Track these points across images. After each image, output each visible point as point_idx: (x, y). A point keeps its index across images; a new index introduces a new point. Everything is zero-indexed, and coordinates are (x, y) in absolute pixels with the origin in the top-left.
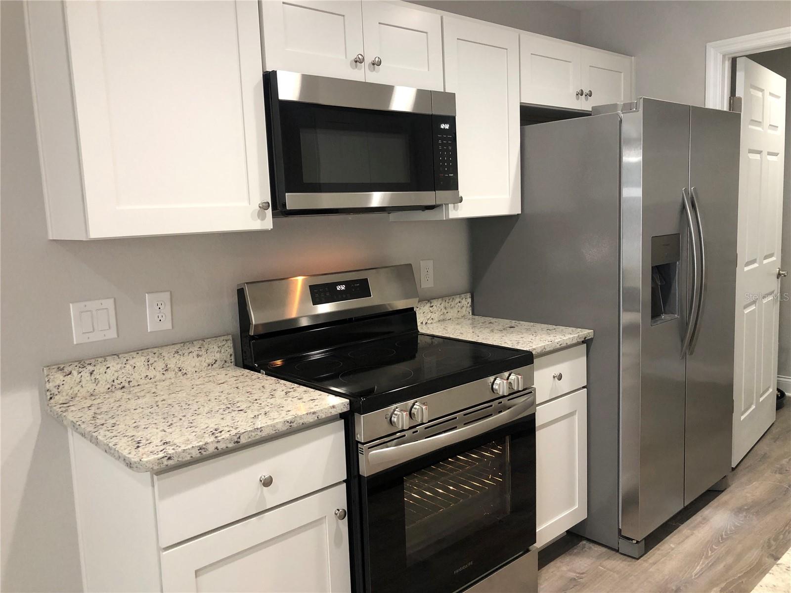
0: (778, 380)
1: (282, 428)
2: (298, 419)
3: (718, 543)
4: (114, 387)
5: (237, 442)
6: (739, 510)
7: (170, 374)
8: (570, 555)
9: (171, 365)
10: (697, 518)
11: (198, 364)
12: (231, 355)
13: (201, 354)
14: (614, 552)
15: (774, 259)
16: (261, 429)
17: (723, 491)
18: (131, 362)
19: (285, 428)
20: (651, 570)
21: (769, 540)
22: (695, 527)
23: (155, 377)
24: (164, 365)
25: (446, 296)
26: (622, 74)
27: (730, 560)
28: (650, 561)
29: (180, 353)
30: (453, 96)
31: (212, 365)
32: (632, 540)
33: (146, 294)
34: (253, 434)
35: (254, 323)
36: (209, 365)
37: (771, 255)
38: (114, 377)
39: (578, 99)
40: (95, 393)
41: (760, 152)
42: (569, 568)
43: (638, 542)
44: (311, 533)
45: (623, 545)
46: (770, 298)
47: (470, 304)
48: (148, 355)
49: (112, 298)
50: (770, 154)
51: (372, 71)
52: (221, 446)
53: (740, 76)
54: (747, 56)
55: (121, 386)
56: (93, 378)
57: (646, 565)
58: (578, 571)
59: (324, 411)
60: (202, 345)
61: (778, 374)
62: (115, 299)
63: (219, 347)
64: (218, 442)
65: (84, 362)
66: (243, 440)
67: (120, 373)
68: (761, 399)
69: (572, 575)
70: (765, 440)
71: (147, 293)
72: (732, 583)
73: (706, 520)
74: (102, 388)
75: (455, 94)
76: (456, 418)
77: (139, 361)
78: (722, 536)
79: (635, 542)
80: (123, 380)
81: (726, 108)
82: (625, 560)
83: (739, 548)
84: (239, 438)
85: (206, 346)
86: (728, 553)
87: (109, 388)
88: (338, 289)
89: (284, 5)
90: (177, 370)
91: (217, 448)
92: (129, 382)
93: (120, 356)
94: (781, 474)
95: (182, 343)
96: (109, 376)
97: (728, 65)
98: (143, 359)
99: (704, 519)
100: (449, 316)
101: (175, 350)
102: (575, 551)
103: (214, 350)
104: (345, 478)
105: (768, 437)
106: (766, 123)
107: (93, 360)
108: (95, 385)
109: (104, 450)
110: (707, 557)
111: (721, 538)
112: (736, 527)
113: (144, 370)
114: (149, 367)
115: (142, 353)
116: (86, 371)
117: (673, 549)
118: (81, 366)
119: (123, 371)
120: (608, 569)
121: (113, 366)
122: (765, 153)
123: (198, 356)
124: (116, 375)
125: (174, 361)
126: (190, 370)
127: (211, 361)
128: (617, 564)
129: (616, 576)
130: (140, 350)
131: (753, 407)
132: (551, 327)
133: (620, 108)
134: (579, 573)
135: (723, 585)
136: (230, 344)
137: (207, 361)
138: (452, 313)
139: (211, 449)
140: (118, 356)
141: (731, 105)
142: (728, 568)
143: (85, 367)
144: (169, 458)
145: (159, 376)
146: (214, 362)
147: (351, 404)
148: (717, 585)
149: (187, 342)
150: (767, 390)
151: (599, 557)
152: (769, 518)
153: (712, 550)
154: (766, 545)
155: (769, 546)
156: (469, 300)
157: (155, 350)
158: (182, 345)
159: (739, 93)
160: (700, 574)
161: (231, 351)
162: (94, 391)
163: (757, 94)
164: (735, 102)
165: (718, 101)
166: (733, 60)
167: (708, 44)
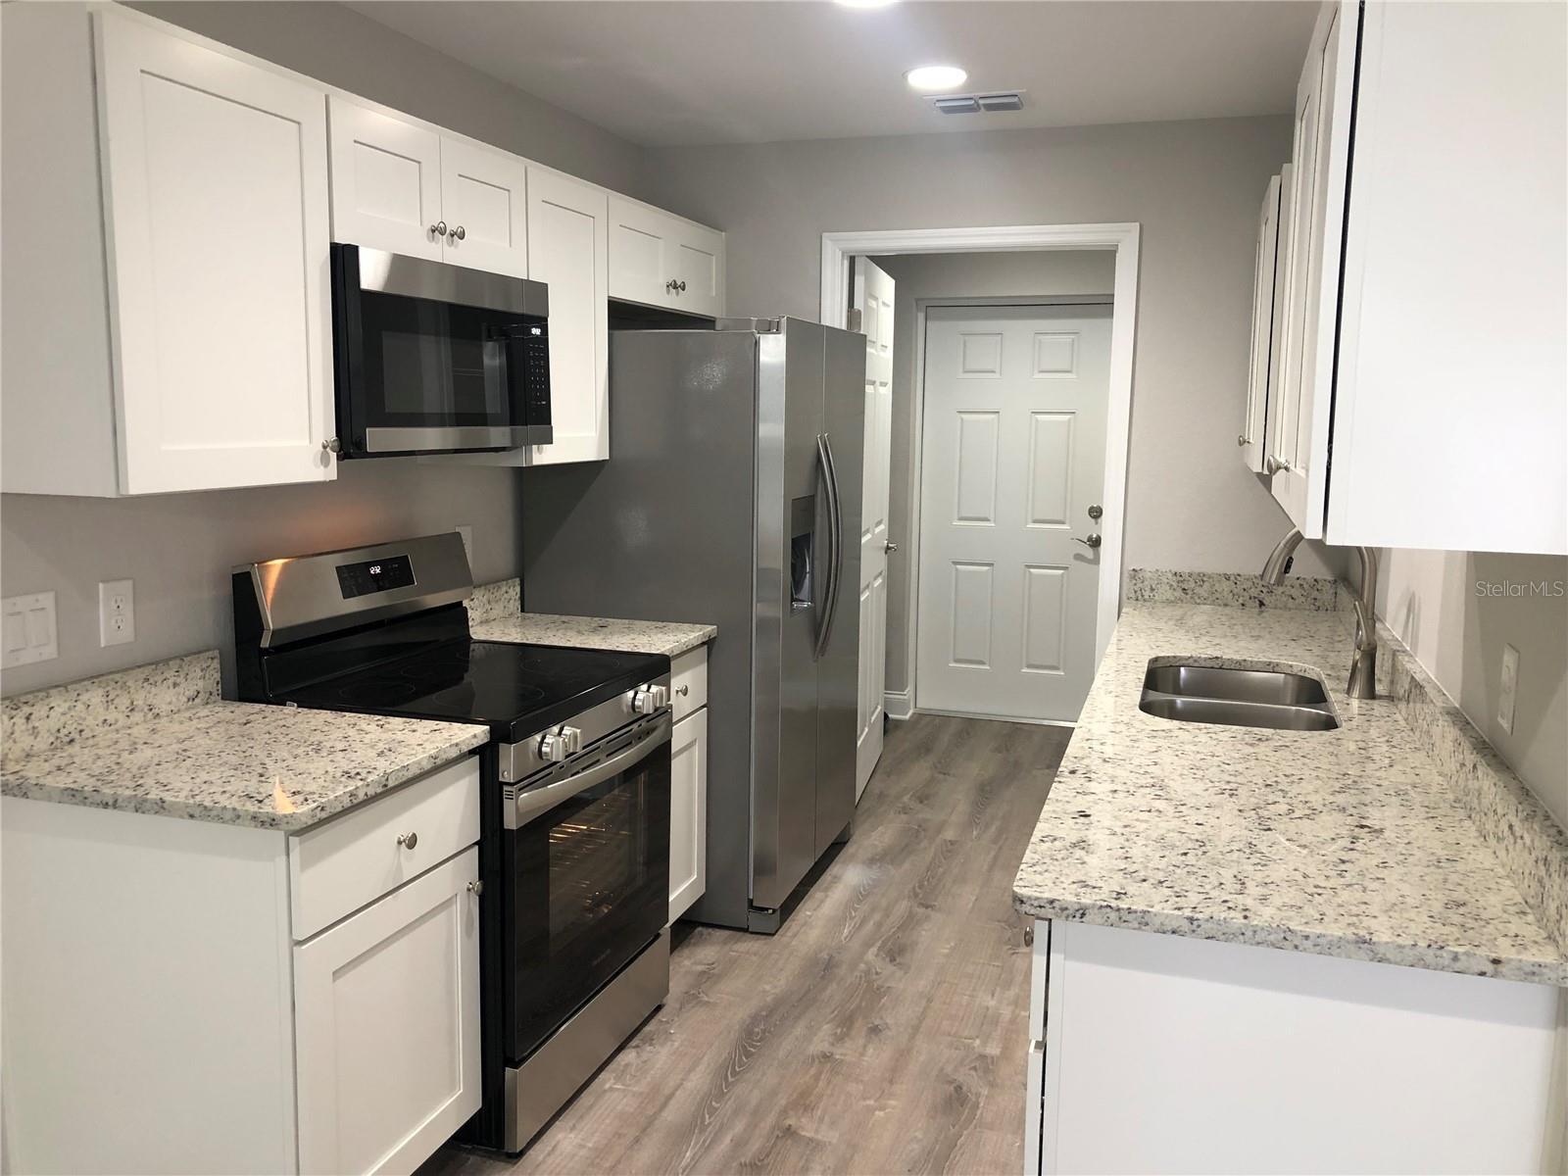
0: (886, 698)
1: (427, 765)
2: (442, 753)
3: (860, 901)
4: (59, 741)
5: (386, 786)
6: (871, 862)
7: (137, 717)
8: (687, 946)
9: (139, 702)
10: (827, 877)
11: (174, 700)
12: (218, 683)
13: (178, 681)
14: (741, 934)
15: (883, 526)
16: (406, 768)
17: (845, 843)
18: (84, 697)
19: (429, 767)
20: (794, 943)
21: (914, 888)
22: (827, 889)
23: (117, 721)
24: (129, 701)
25: (491, 582)
26: (714, 258)
27: (877, 917)
28: (789, 934)
29: (151, 681)
30: (544, 287)
31: (193, 699)
32: (767, 909)
33: (101, 585)
34: (400, 774)
35: (271, 628)
36: (189, 700)
37: (879, 523)
38: (59, 725)
39: (668, 292)
40: (32, 753)
41: (875, 382)
42: (693, 960)
43: (774, 911)
44: (441, 917)
45: (755, 921)
46: (880, 580)
47: (519, 595)
48: (108, 685)
49: (52, 590)
50: (882, 384)
51: (450, 246)
52: (371, 791)
53: (859, 281)
54: (867, 256)
55: (68, 739)
56: (30, 726)
57: (785, 939)
58: (705, 962)
59: (467, 741)
60: (181, 667)
61: (886, 689)
62: (56, 593)
63: (202, 671)
64: (368, 785)
65: (19, 701)
66: (391, 784)
67: (68, 716)
68: (873, 718)
69: (700, 968)
70: (877, 776)
71: (103, 581)
72: (888, 939)
73: (837, 879)
74: (41, 744)
75: (547, 285)
76: (599, 747)
77: (95, 696)
78: (861, 893)
79: (770, 911)
80: (72, 729)
81: (844, 327)
82: (758, 939)
83: (884, 903)
84: (387, 780)
85: (186, 669)
86: (873, 910)
87: (52, 743)
88: (372, 572)
89: (356, 145)
90: (146, 709)
91: (366, 794)
92: (81, 731)
93: (69, 687)
94: (905, 813)
95: (153, 664)
96: (54, 723)
97: (846, 263)
98: (101, 692)
99: (835, 877)
100: (493, 614)
101: (144, 676)
102: (693, 941)
103: (194, 674)
104: (478, 837)
105: (879, 771)
106: (879, 344)
107: (30, 696)
108: (33, 737)
109: (187, 816)
110: (852, 918)
111: (860, 896)
112: (874, 880)
113: (101, 710)
114: (108, 706)
115: (100, 682)
116: (21, 714)
117: (810, 917)
118: (14, 707)
119: (73, 713)
120: (742, 952)
121: (59, 706)
122: (878, 383)
123: (175, 685)
124: (63, 719)
125: (142, 694)
126: (164, 708)
127: (191, 693)
128: (749, 946)
129: (754, 958)
130: (94, 677)
131: (867, 730)
132: (660, 624)
133: (754, 324)
134: (708, 964)
135: (879, 944)
136: (216, 664)
137: (187, 693)
138: (498, 610)
139: (361, 796)
140: (66, 687)
141: (851, 320)
142: (879, 925)
143: (19, 707)
144: (322, 809)
145: (122, 721)
146: (196, 693)
147: (491, 731)
148: (872, 945)
149: (159, 662)
150: (876, 708)
151: (725, 943)
152: (907, 865)
153: (856, 910)
154: (911, 894)
155: (916, 895)
156: (518, 589)
157: (117, 677)
158: (154, 667)
159: (858, 305)
160: (851, 936)
161: (217, 676)
162: (31, 749)
163: (873, 304)
164: (853, 316)
165: (834, 316)
166: (852, 260)
167: (825, 235)
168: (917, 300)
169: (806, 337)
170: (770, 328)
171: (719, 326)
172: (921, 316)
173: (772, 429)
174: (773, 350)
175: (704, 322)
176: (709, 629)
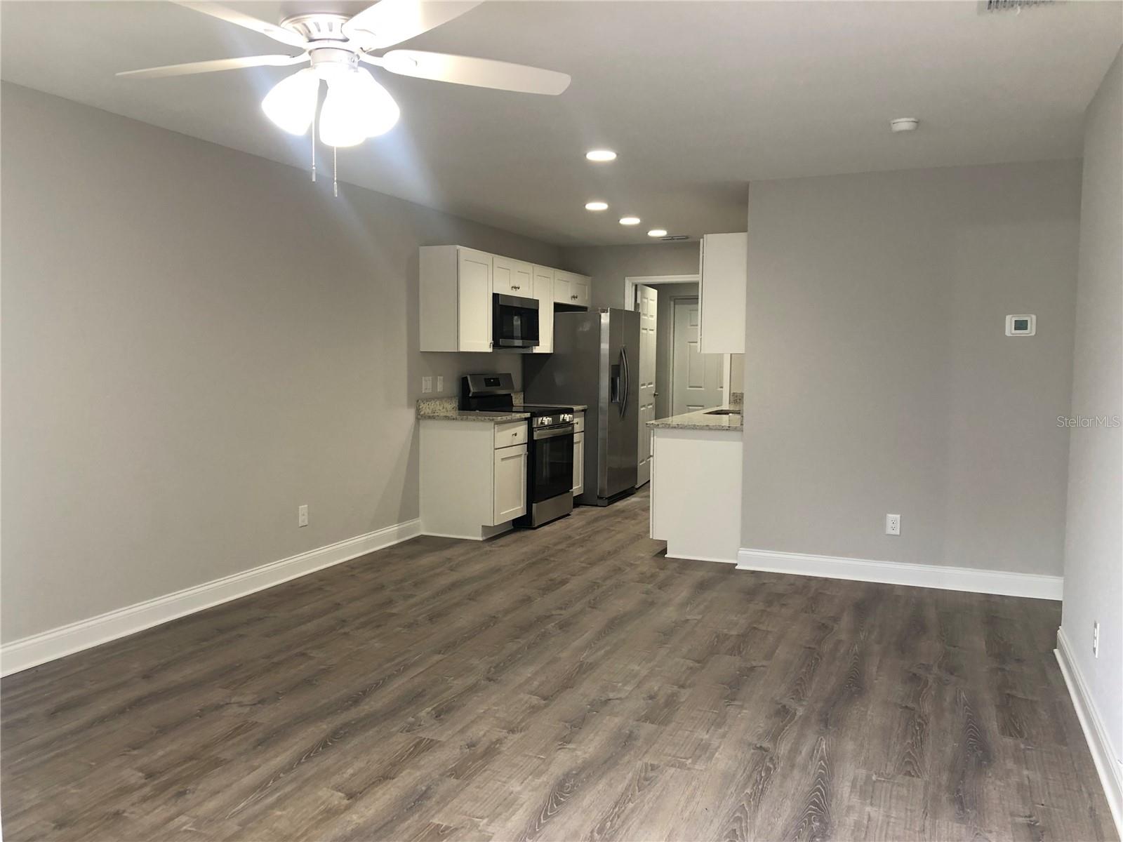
9: (445, 407)
11: (450, 407)
15: (652, 386)
23: (441, 410)
26: (587, 287)
30: (538, 301)
37: (651, 383)
39: (572, 299)
41: (646, 329)
46: (651, 406)
49: (431, 375)
50: (650, 330)
53: (639, 293)
54: (642, 285)
65: (427, 400)
67: (434, 406)
71: (439, 376)
76: (555, 426)
81: (633, 310)
88: (491, 381)
93: (433, 399)
97: (634, 287)
101: (445, 400)
104: (527, 441)
106: (648, 315)
116: (427, 403)
122: (648, 330)
123: (450, 404)
133: (600, 310)
141: (635, 307)
157: (441, 398)
159: (639, 301)
163: (646, 300)
164: (637, 306)
165: (629, 306)
166: (636, 286)
167: (626, 278)
168: (670, 297)
169: (618, 315)
170: (604, 311)
171: (588, 310)
172: (672, 303)
173: (605, 346)
174: (605, 319)
175: (583, 309)
176: (586, 406)
